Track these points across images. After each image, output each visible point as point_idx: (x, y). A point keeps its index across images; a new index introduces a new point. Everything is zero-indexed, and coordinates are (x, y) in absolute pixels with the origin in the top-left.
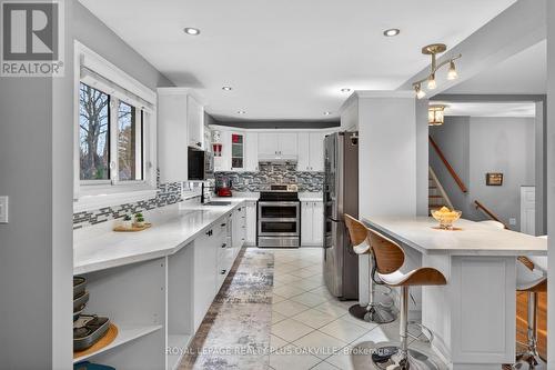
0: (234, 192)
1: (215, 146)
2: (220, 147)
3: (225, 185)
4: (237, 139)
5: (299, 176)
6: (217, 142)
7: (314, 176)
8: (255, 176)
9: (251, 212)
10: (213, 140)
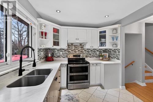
0: (54, 58)
1: (42, 33)
2: (46, 34)
3: (50, 55)
4: (56, 31)
5: (85, 51)
6: (44, 31)
7: (91, 51)
8: (65, 50)
9: (64, 71)
10: (41, 29)
